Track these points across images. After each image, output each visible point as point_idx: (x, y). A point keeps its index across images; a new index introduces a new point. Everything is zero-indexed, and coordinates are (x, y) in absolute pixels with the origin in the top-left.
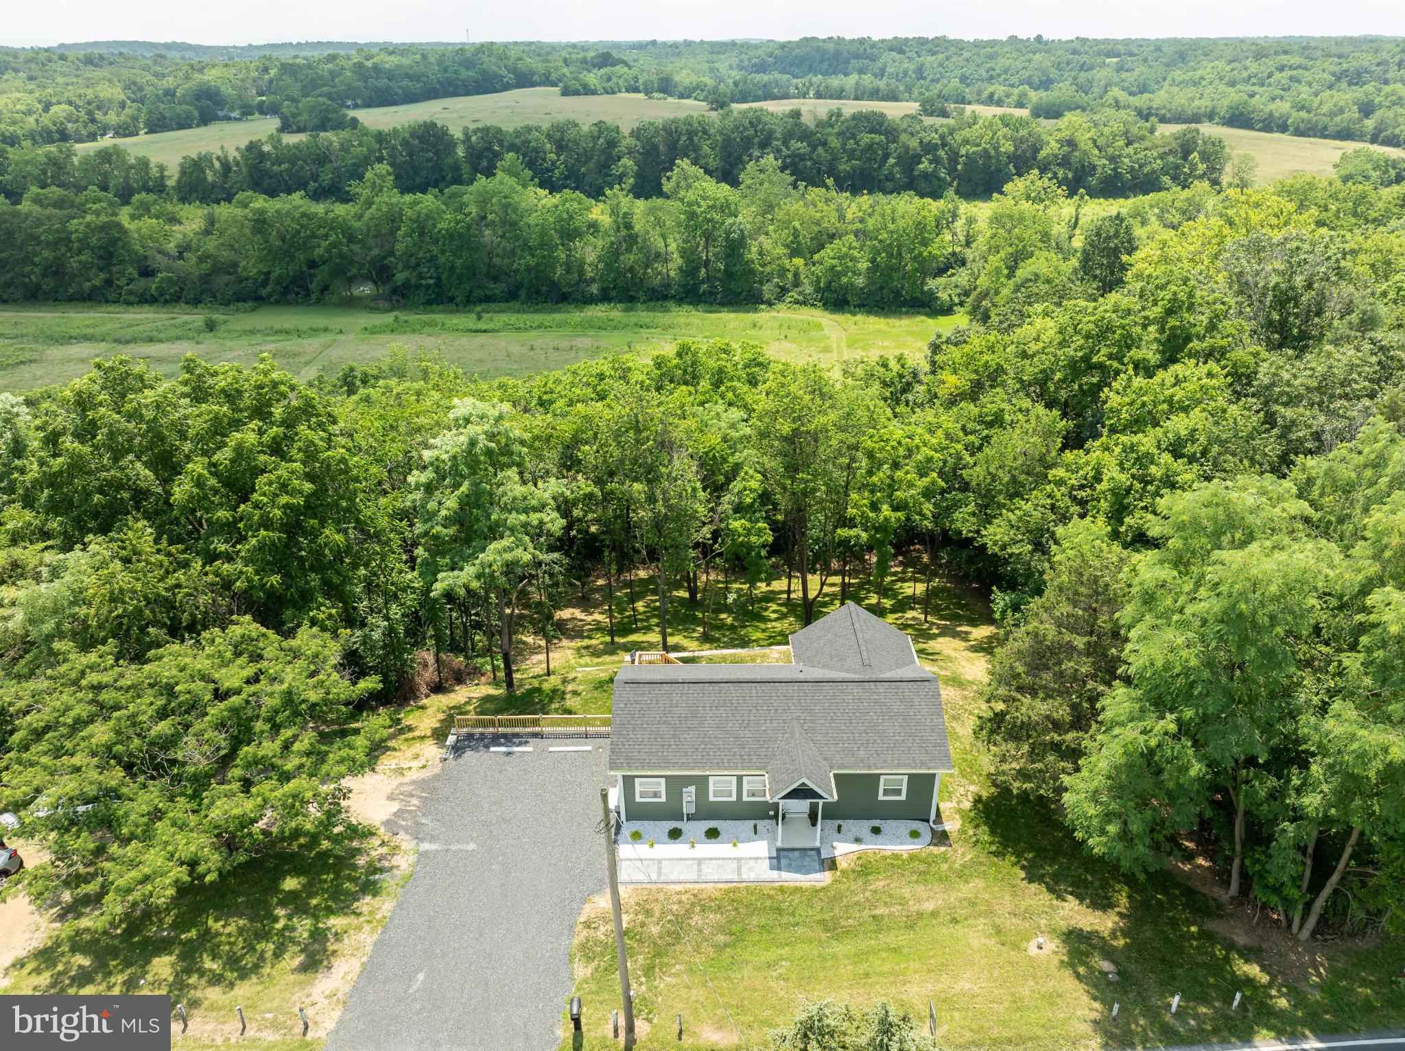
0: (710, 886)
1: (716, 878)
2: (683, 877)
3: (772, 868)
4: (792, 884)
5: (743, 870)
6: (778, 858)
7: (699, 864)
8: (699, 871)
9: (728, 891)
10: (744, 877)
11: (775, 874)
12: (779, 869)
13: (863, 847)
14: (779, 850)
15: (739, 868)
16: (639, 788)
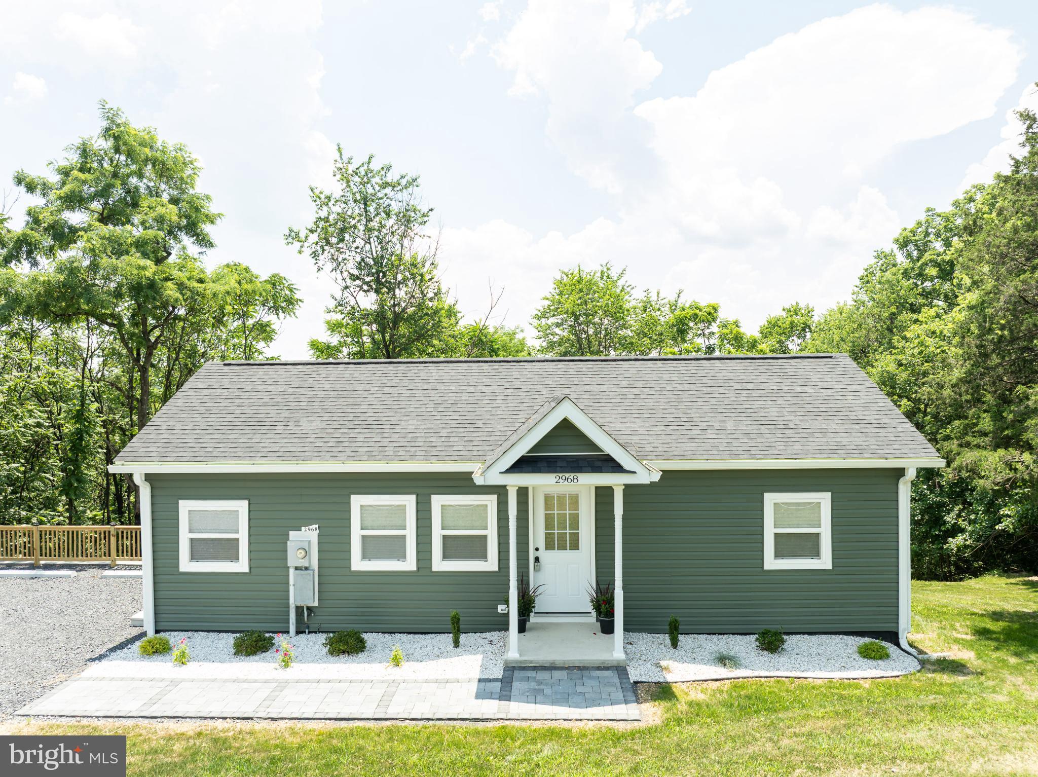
1: (309, 710)
3: (483, 696)
4: (537, 725)
6: (505, 680)
7: (280, 689)
9: (332, 735)
10: (396, 710)
11: (491, 708)
12: (505, 697)
13: (743, 673)
14: (512, 669)
15: (389, 695)
16: (187, 530)
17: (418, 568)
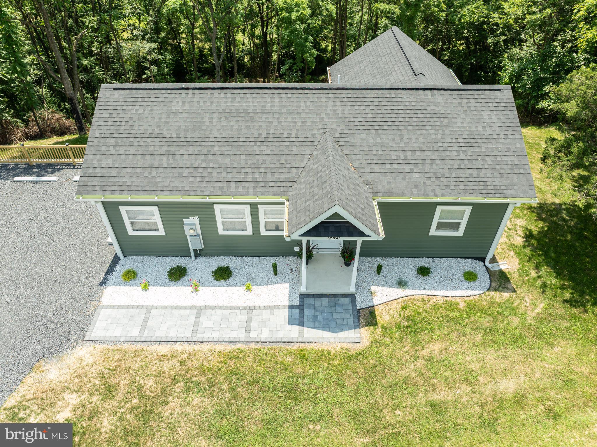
0: (206, 347)
1: (215, 335)
2: (173, 334)
3: (291, 322)
4: (317, 347)
5: (254, 324)
6: (301, 308)
7: (198, 316)
8: (196, 324)
9: (228, 357)
10: (254, 335)
11: (294, 331)
12: (301, 324)
13: (408, 292)
14: (303, 296)
15: (249, 321)
16: (128, 218)
17: (253, 234)
